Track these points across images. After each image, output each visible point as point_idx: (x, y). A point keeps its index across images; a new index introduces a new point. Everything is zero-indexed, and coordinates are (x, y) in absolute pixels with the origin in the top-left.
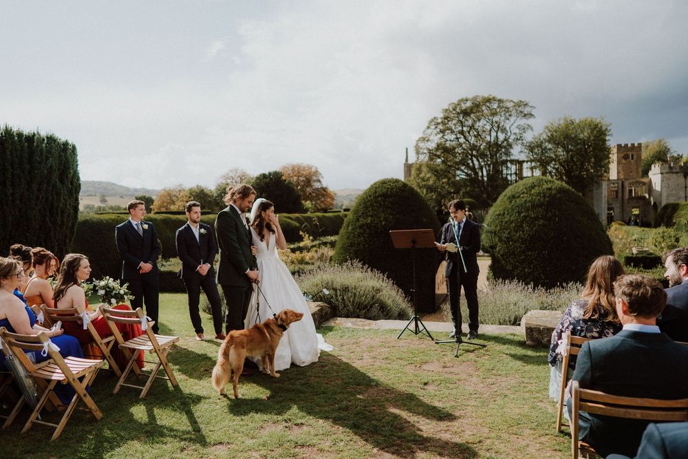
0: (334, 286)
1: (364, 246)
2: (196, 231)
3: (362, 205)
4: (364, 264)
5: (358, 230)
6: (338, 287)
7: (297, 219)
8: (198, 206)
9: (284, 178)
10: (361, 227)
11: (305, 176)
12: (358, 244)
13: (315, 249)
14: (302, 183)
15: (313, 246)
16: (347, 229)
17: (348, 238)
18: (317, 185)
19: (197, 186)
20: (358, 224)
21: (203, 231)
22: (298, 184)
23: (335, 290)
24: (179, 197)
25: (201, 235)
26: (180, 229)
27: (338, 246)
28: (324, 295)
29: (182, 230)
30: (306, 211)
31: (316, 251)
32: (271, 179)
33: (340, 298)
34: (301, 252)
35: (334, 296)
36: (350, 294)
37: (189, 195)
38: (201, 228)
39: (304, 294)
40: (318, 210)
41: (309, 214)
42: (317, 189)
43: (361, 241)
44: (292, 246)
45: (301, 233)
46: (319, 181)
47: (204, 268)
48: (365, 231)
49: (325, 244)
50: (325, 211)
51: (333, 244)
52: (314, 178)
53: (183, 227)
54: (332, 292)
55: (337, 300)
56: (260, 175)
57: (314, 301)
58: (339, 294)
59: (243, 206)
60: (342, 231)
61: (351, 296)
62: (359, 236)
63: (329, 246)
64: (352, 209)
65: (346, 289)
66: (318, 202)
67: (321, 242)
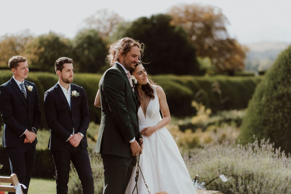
0: (235, 172)
1: (282, 125)
2: (68, 93)
3: (283, 66)
4: (276, 147)
5: (275, 103)
6: (240, 173)
7: (190, 84)
8: (70, 62)
9: (172, 23)
10: (280, 98)
11: (204, 23)
12: (275, 122)
13: (212, 128)
14: (199, 32)
15: (210, 124)
16: (260, 100)
17: (260, 113)
18: (220, 35)
19: (51, 33)
20: (275, 94)
21: (75, 93)
22: (193, 32)
23: (235, 177)
24: (25, 46)
25: (73, 98)
26: (49, 90)
27: (245, 125)
28: (221, 183)
29: (52, 91)
30: (203, 72)
31: (215, 131)
32: (154, 25)
33: (241, 188)
34: (194, 131)
35: (234, 185)
36: (255, 184)
37: (38, 45)
38: (72, 89)
39: (195, 179)
40: (220, 72)
41: (207, 77)
42: (221, 42)
43: (279, 117)
44: (181, 122)
45: (194, 104)
46: (224, 29)
47: (76, 139)
48: (284, 104)
49: (228, 121)
50: (231, 73)
51: (238, 122)
52: (217, 24)
53: (53, 88)
54: (232, 180)
55: (238, 190)
56: (140, 19)
57: (208, 189)
58: (240, 182)
59: (127, 62)
60: (253, 103)
61: (256, 187)
62: (276, 110)
63: (233, 124)
64: (268, 72)
65: (250, 177)
66: (222, 60)
67: (222, 118)
